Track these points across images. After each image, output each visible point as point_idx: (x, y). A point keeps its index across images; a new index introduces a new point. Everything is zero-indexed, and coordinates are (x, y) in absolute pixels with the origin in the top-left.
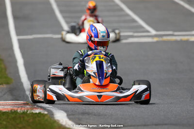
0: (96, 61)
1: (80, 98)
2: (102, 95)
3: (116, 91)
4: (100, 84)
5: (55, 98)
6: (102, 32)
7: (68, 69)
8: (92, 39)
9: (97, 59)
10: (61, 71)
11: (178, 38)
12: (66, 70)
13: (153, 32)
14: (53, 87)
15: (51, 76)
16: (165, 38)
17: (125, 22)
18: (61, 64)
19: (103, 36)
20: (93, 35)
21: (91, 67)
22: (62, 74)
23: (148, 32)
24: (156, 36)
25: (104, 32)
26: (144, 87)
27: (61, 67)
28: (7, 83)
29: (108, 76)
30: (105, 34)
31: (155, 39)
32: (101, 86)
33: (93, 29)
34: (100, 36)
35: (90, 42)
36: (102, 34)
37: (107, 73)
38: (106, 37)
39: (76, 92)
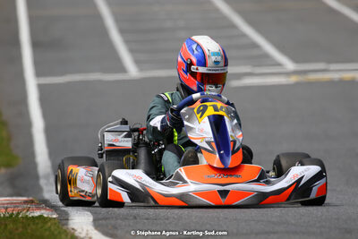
0: (209, 117)
2: (228, 191)
3: (257, 181)
4: (222, 166)
6: (214, 54)
7: (140, 131)
8: (193, 68)
9: (210, 111)
10: (126, 136)
12: (136, 134)
14: (120, 173)
15: (106, 148)
18: (125, 122)
19: (216, 62)
20: (194, 60)
21: (200, 130)
25: (217, 54)
26: (315, 169)
27: (126, 128)
28: (8, 165)
29: (238, 149)
30: (219, 58)
31: (293, 79)
32: (226, 171)
33: (194, 47)
34: (210, 62)
35: (187, 76)
36: (213, 58)
37: (235, 142)
38: (222, 64)
39: (173, 185)
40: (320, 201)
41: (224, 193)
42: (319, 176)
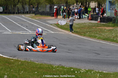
0: (41, 39)
1: (37, 50)
3: (47, 48)
5: (29, 50)
6: (41, 31)
7: (30, 41)
8: (37, 33)
11: (17, 33)
13: (10, 31)
14: (28, 46)
15: (25, 43)
16: (14, 33)
17: (2, 28)
18: (28, 40)
21: (39, 41)
22: (28, 43)
23: (9, 31)
24: (11, 32)
31: (11, 33)
32: (43, 47)
33: (38, 30)
37: (44, 43)
39: (35, 48)
40: (55, 52)
41: (43, 50)
42: (56, 48)
